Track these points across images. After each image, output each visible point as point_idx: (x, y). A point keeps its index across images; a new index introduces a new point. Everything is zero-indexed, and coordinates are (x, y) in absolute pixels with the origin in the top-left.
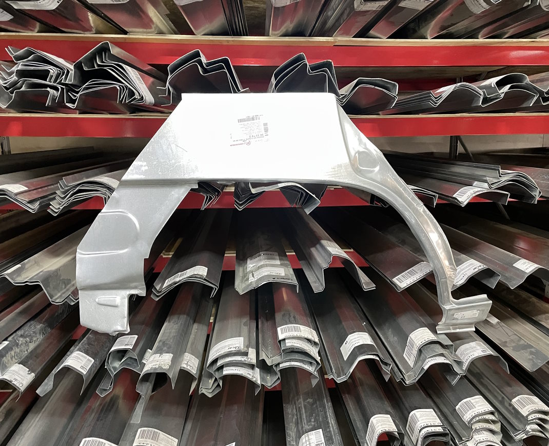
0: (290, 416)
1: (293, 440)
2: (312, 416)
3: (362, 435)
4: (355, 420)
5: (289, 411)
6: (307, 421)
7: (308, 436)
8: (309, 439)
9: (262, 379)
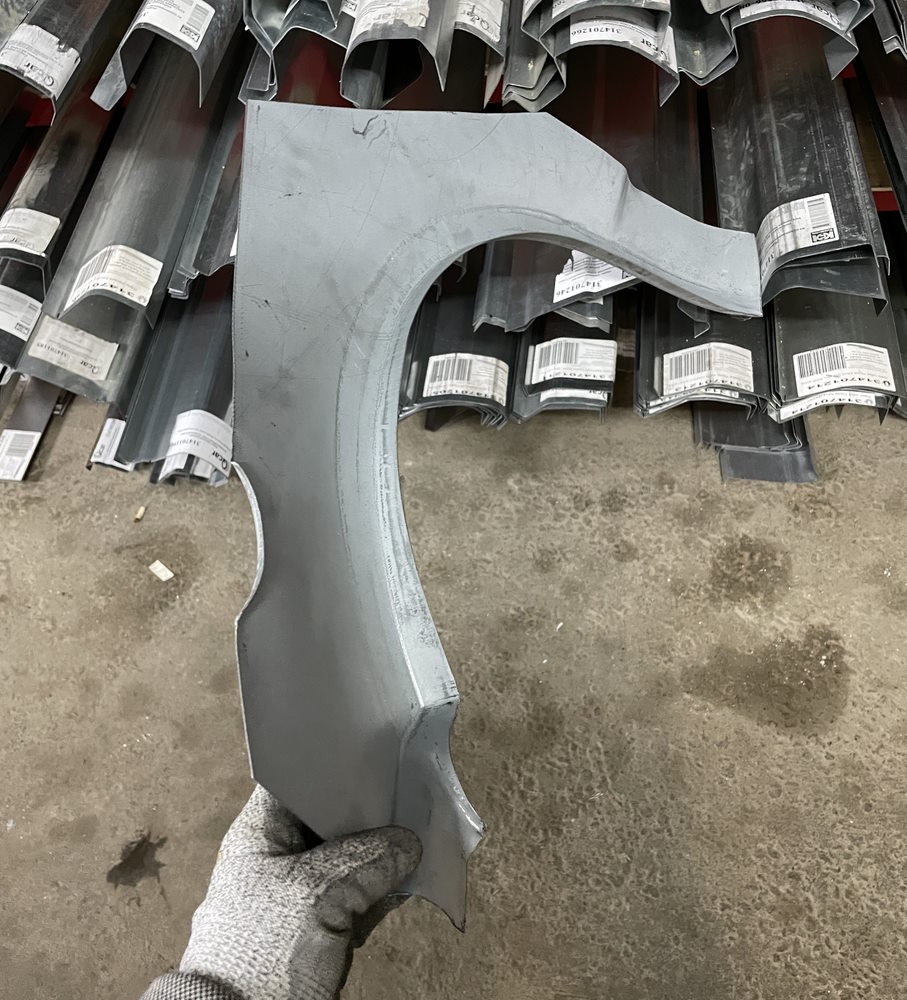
0: (729, 157)
5: (728, 143)
7: (789, 209)
8: (792, 220)
9: (682, 57)
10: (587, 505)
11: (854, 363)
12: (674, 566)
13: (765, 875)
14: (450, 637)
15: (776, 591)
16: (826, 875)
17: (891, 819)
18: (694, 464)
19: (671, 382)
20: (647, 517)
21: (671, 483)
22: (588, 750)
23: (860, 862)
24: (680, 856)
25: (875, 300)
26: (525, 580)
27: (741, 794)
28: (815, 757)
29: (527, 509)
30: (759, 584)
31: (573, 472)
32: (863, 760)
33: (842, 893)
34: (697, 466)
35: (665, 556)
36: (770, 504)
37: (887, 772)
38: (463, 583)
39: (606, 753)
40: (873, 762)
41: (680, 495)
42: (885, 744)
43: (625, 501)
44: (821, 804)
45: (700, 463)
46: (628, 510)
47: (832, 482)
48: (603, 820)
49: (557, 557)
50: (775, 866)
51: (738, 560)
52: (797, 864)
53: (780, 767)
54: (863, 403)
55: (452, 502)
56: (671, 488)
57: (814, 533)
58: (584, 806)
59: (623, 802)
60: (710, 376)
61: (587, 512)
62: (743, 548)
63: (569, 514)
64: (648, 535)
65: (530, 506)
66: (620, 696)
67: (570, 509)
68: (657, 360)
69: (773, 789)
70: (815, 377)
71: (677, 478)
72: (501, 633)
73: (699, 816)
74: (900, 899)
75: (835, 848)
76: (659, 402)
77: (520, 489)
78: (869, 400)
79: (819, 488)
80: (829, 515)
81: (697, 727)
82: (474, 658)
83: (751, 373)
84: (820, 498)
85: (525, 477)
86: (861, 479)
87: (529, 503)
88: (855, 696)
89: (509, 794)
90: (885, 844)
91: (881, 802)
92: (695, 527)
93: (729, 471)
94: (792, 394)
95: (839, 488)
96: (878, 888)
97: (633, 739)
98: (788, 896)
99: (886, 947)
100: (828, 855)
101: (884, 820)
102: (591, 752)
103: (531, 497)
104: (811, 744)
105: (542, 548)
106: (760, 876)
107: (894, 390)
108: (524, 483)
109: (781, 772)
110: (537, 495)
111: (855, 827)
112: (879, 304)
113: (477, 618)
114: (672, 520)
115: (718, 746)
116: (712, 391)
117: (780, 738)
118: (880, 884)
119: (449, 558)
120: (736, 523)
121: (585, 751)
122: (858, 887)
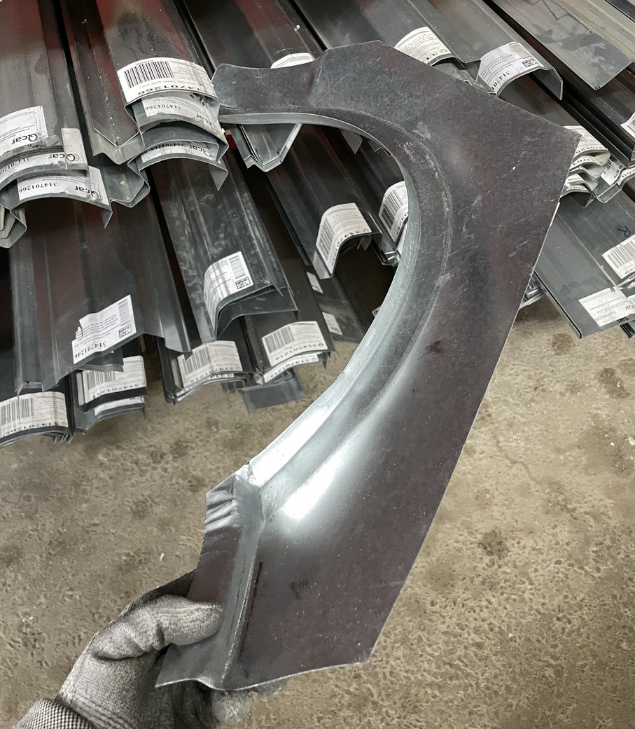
1: (191, 268)
2: (220, 227)
3: (309, 239)
7: (219, 267)
8: (222, 274)
9: (111, 189)
10: (161, 457)
11: (299, 336)
13: (339, 684)
14: (80, 596)
16: (375, 667)
17: (403, 611)
18: (228, 406)
20: (206, 453)
21: (216, 423)
23: (393, 648)
26: (129, 529)
29: (118, 474)
31: (146, 436)
33: (388, 675)
34: (231, 406)
36: (283, 420)
38: (81, 549)
41: (224, 431)
43: (187, 446)
45: (231, 404)
46: (191, 452)
49: (148, 504)
50: (344, 674)
54: (310, 362)
55: (58, 486)
56: (217, 427)
60: (211, 367)
61: (163, 462)
63: (149, 468)
64: (210, 466)
65: (120, 471)
67: (149, 463)
70: (279, 350)
72: (119, 578)
74: (421, 664)
76: (182, 392)
77: (108, 460)
78: (313, 358)
82: (103, 605)
83: (238, 358)
85: (111, 449)
87: (118, 469)
90: (404, 630)
93: (251, 405)
96: (408, 662)
98: (357, 692)
99: (421, 700)
103: (119, 464)
105: (136, 501)
106: (337, 686)
107: (327, 349)
108: (111, 454)
110: (123, 461)
113: (99, 572)
114: (222, 450)
118: (408, 658)
119: (65, 532)
122: (395, 666)
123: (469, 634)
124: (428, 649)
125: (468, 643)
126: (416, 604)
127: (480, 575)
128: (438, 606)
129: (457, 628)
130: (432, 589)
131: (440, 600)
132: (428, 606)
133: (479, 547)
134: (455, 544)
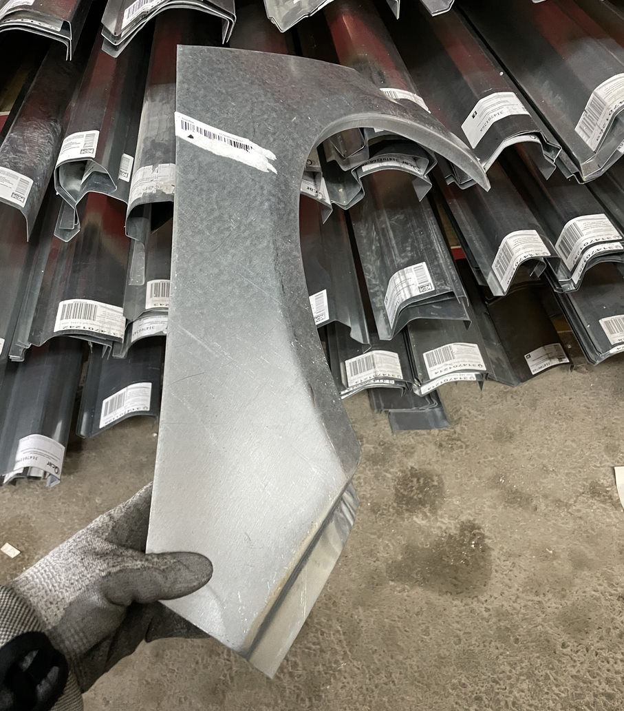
0: (365, 241)
1: (374, 278)
2: (407, 242)
3: (485, 261)
4: (471, 240)
5: (363, 233)
6: (399, 251)
7: (404, 274)
8: (406, 279)
9: (332, 194)
11: (460, 355)
12: (371, 494)
13: (459, 701)
15: (437, 502)
16: (498, 693)
17: (532, 647)
18: (374, 424)
19: (352, 378)
21: (361, 438)
22: (332, 633)
23: (518, 680)
24: (403, 699)
25: (464, 321)
27: (436, 647)
28: (479, 612)
30: (426, 498)
32: (509, 608)
33: (510, 704)
34: (376, 425)
35: (364, 488)
36: (424, 445)
37: (524, 614)
39: (344, 633)
40: (514, 609)
41: (368, 445)
42: (520, 595)
44: (487, 644)
45: (377, 422)
47: (459, 425)
48: (348, 683)
51: (410, 484)
52: (479, 689)
53: (458, 622)
54: (469, 379)
57: (454, 460)
58: (334, 674)
59: (360, 667)
60: (375, 372)
62: (413, 476)
66: (348, 590)
68: (341, 365)
69: (456, 639)
70: (438, 366)
71: (364, 434)
73: (411, 668)
75: (501, 673)
76: (346, 391)
78: (472, 377)
79: (453, 430)
80: (461, 447)
81: (401, 604)
83: (400, 367)
84: (454, 436)
86: (476, 422)
88: (496, 566)
89: (282, 676)
90: (531, 664)
91: (524, 636)
92: (380, 465)
93: (396, 426)
94: (427, 378)
95: (464, 429)
96: (532, 697)
97: (360, 620)
100: (497, 679)
101: (527, 648)
102: (334, 635)
104: (475, 603)
106: (456, 703)
107: (485, 369)
109: (459, 626)
111: (511, 656)
112: (467, 323)
115: (417, 615)
116: (378, 381)
117: (455, 602)
118: (532, 692)
120: (405, 460)
121: (330, 634)
122: (519, 698)
123: (600, 684)
124: (554, 688)
125: (598, 691)
126: (547, 643)
127: (618, 628)
128: (569, 649)
129: (588, 674)
130: (564, 631)
131: (571, 643)
132: (559, 647)
133: (618, 600)
134: (593, 593)
